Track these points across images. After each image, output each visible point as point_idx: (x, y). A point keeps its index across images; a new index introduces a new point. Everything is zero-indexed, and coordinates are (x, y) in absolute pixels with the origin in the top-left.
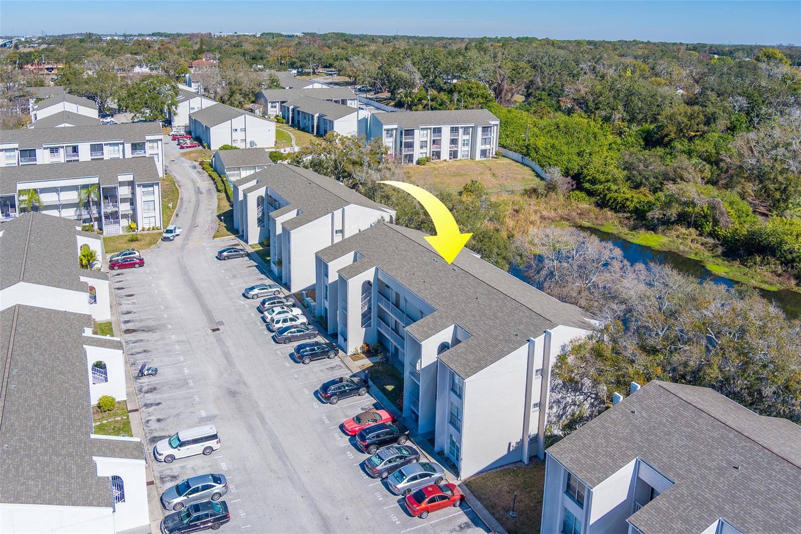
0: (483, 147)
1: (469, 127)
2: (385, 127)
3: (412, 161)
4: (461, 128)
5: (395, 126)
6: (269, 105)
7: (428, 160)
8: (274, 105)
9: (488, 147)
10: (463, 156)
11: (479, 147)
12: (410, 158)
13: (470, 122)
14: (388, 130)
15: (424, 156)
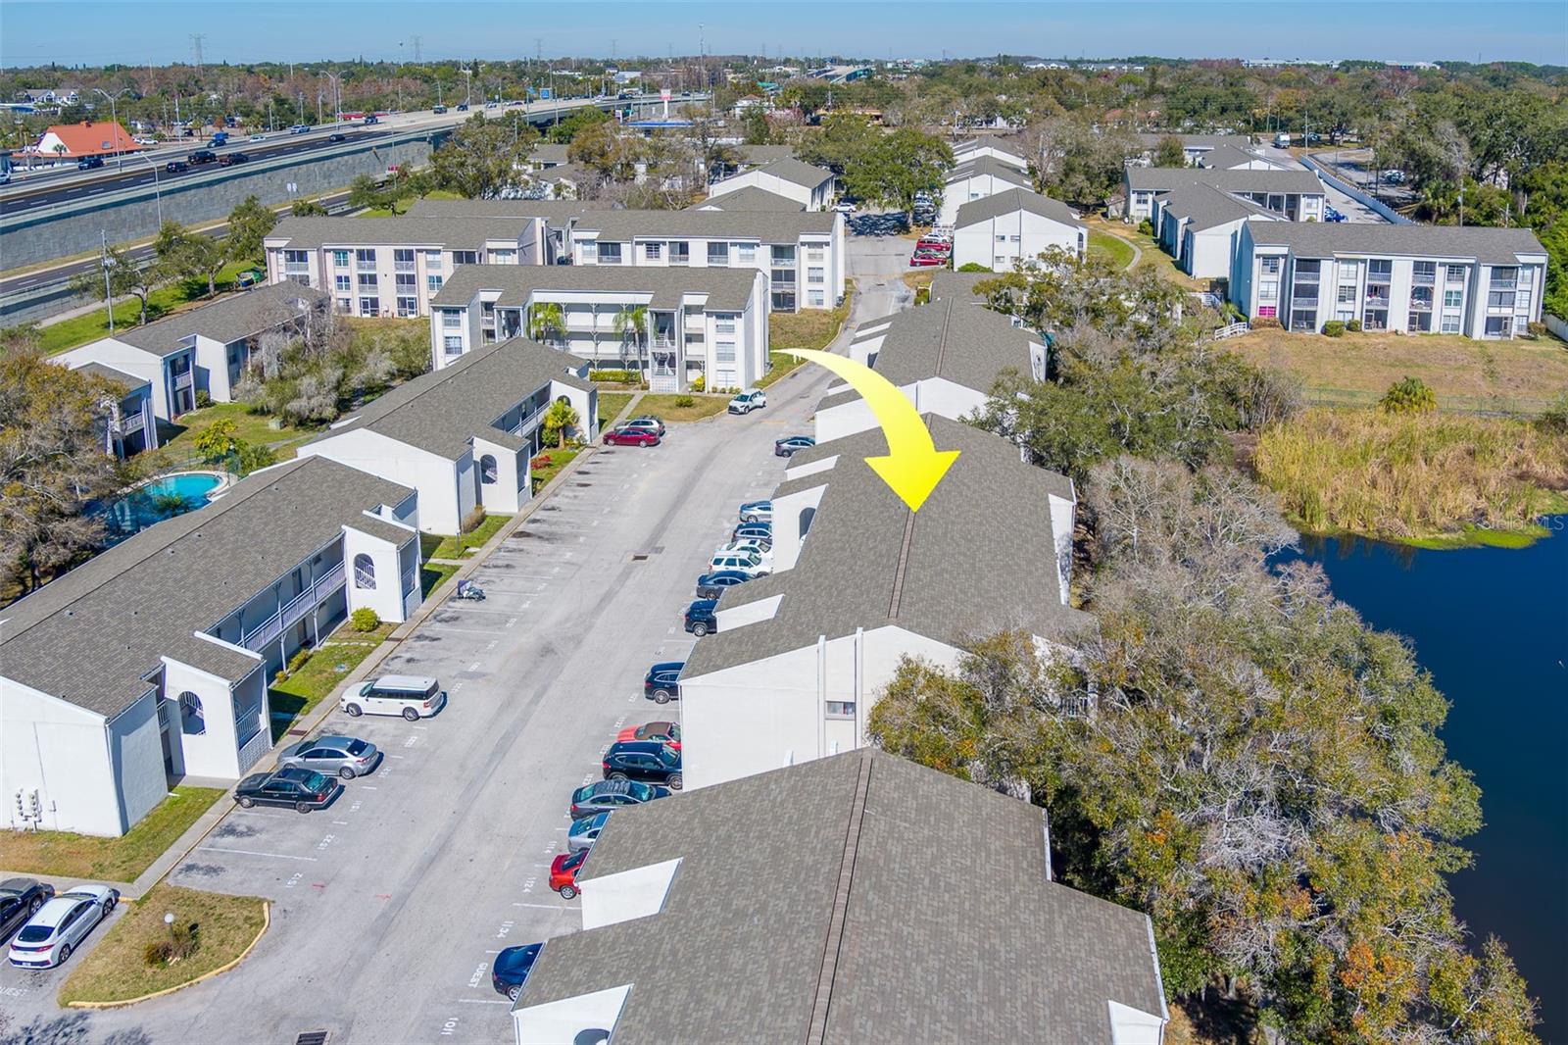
0: (1495, 312)
1: (1463, 265)
2: (1258, 250)
3: (1312, 326)
4: (1441, 264)
5: (1284, 251)
6: (1134, 197)
7: (1352, 327)
8: (1143, 197)
9: (1506, 311)
10: (1445, 327)
11: (1483, 310)
12: (1309, 318)
13: (1466, 254)
14: (1266, 258)
15: (1349, 317)
